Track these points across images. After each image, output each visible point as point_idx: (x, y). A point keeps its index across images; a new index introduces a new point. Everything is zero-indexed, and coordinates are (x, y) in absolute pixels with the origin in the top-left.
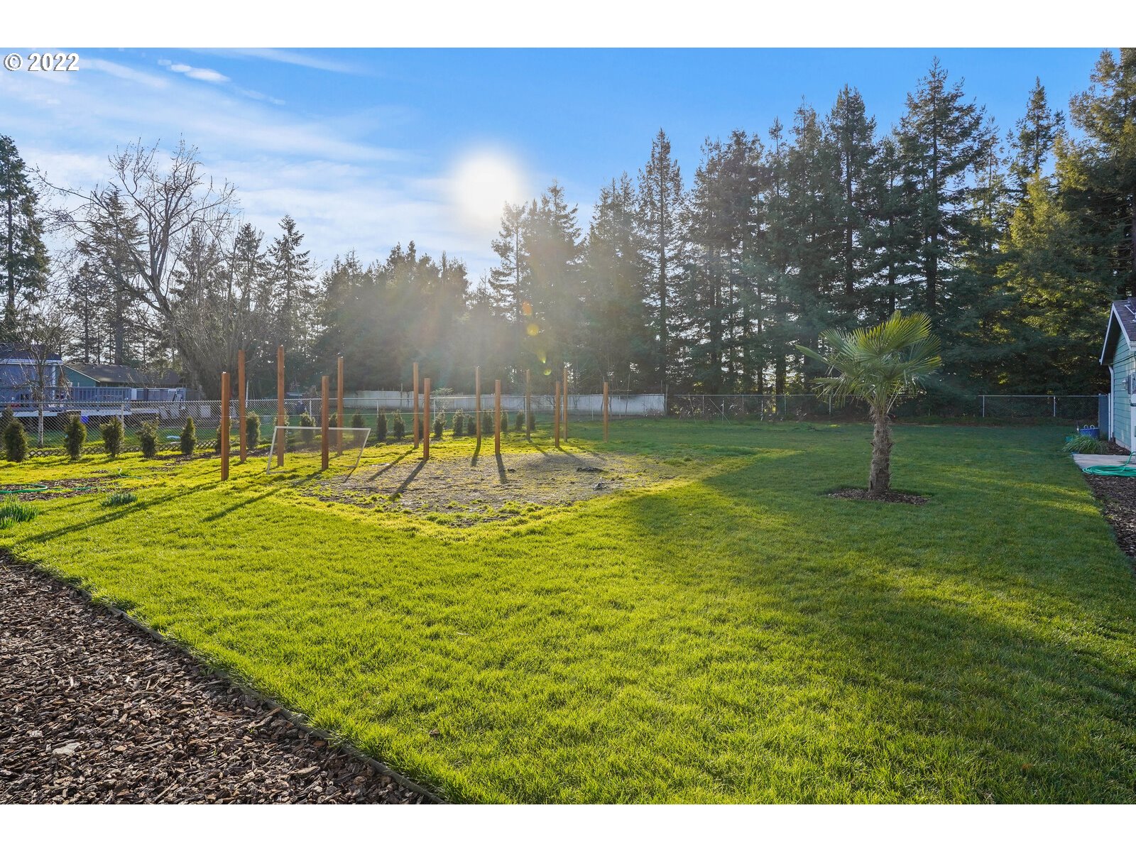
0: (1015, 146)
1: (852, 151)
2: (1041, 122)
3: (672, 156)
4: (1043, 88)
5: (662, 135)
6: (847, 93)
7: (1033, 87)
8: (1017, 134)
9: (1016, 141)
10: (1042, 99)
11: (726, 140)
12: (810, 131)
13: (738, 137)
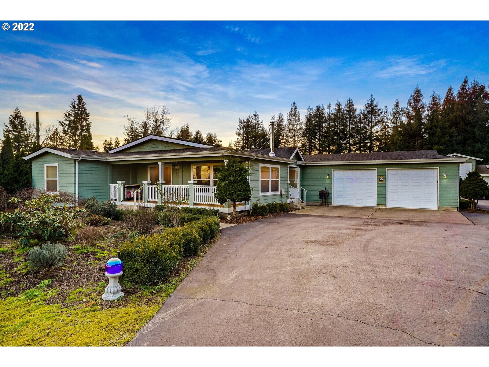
0: (391, 116)
1: (350, 117)
2: (398, 110)
3: (298, 110)
4: (398, 102)
5: (294, 103)
6: (349, 101)
7: (396, 100)
8: (392, 113)
9: (392, 115)
10: (398, 104)
11: (315, 109)
12: (339, 110)
13: (318, 108)
